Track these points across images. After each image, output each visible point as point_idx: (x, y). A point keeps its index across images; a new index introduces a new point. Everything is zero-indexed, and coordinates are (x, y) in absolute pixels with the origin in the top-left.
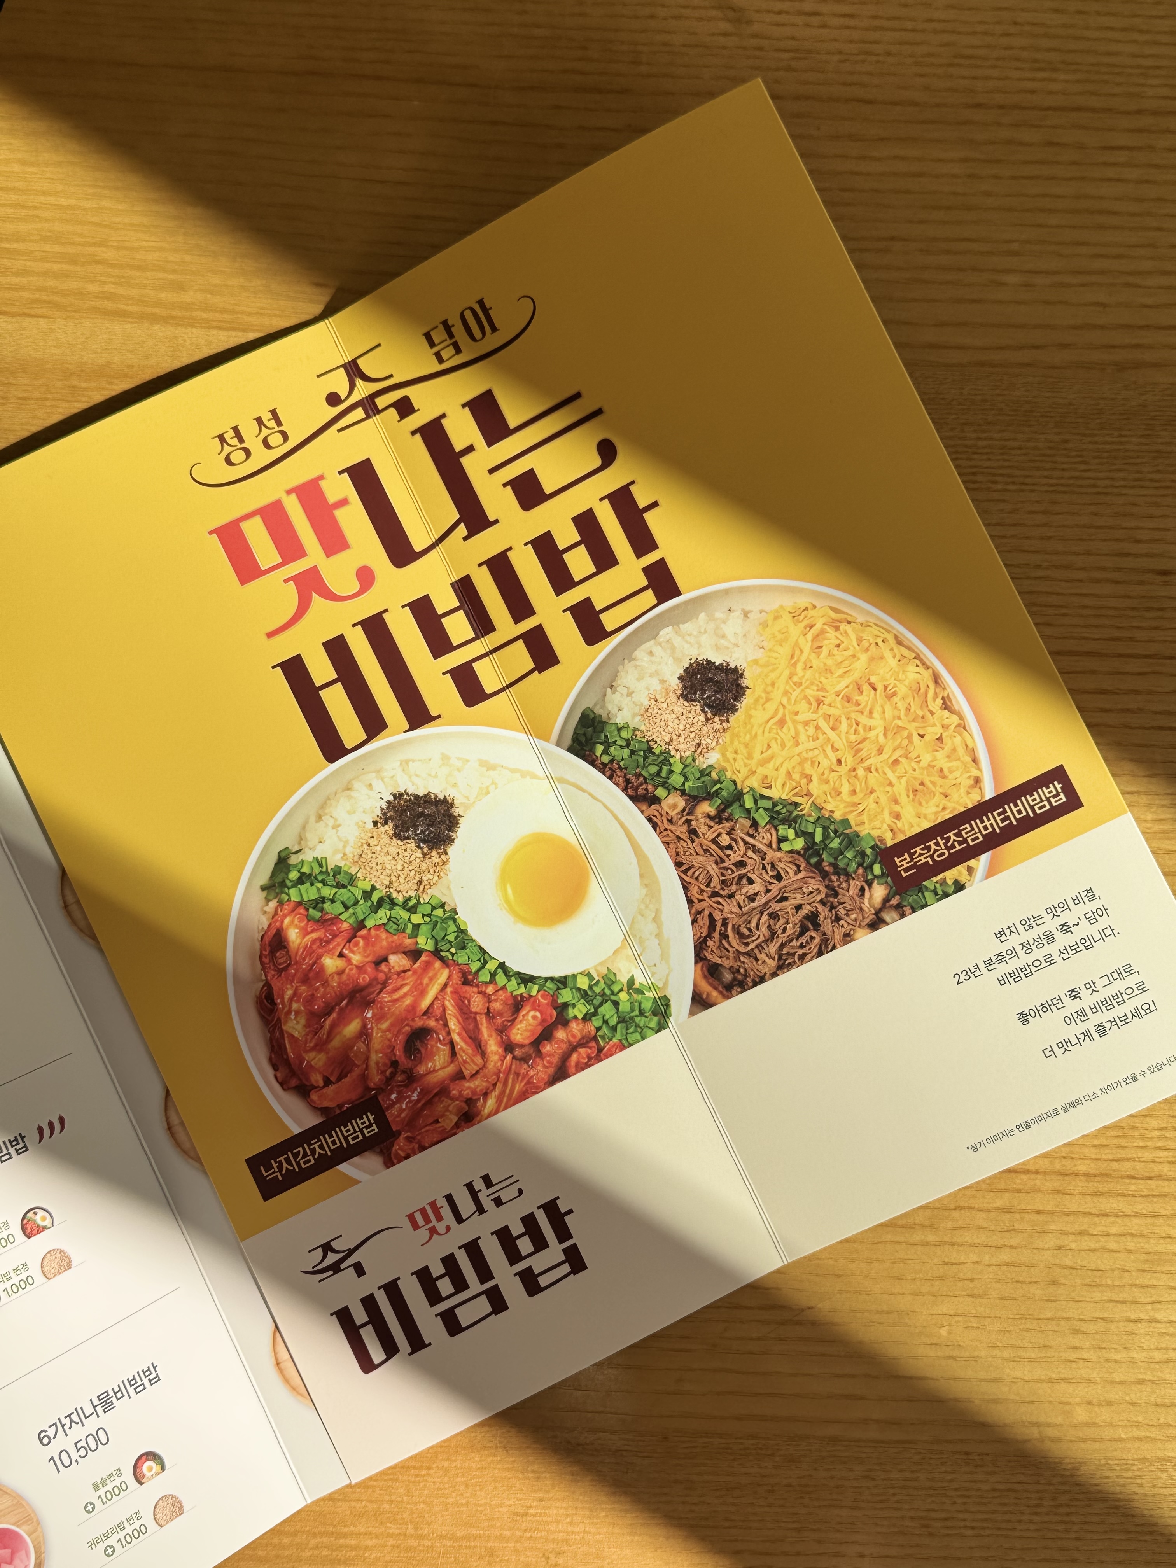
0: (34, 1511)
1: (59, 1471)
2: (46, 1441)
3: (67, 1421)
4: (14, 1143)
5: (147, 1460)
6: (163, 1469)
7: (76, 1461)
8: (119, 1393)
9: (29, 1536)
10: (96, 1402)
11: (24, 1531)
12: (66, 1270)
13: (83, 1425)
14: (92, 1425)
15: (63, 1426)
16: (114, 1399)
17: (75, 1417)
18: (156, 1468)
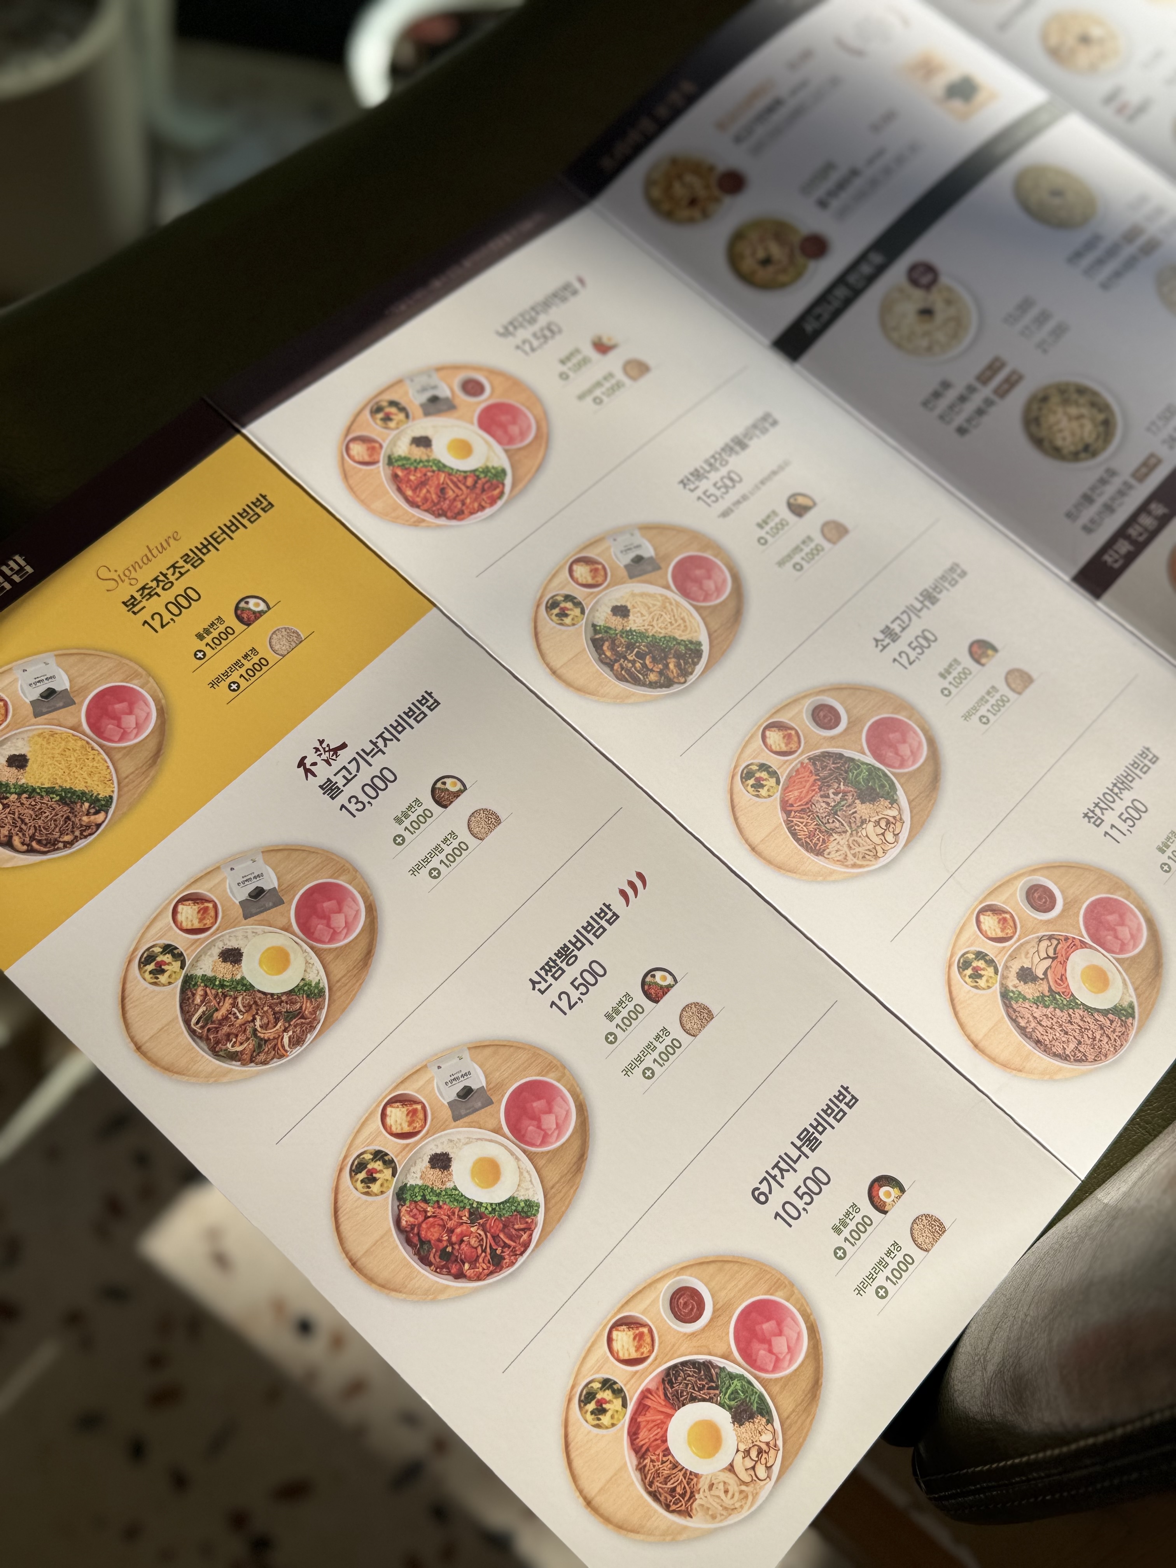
0: (781, 1274)
1: (790, 1226)
2: (762, 1198)
3: (776, 1172)
4: (602, 915)
5: (881, 1186)
6: (902, 1190)
7: (804, 1209)
8: (820, 1126)
9: (788, 1300)
10: (799, 1143)
11: (781, 1297)
12: (708, 1022)
13: (795, 1171)
14: (804, 1167)
15: (774, 1178)
16: (816, 1135)
17: (782, 1165)
18: (894, 1192)
